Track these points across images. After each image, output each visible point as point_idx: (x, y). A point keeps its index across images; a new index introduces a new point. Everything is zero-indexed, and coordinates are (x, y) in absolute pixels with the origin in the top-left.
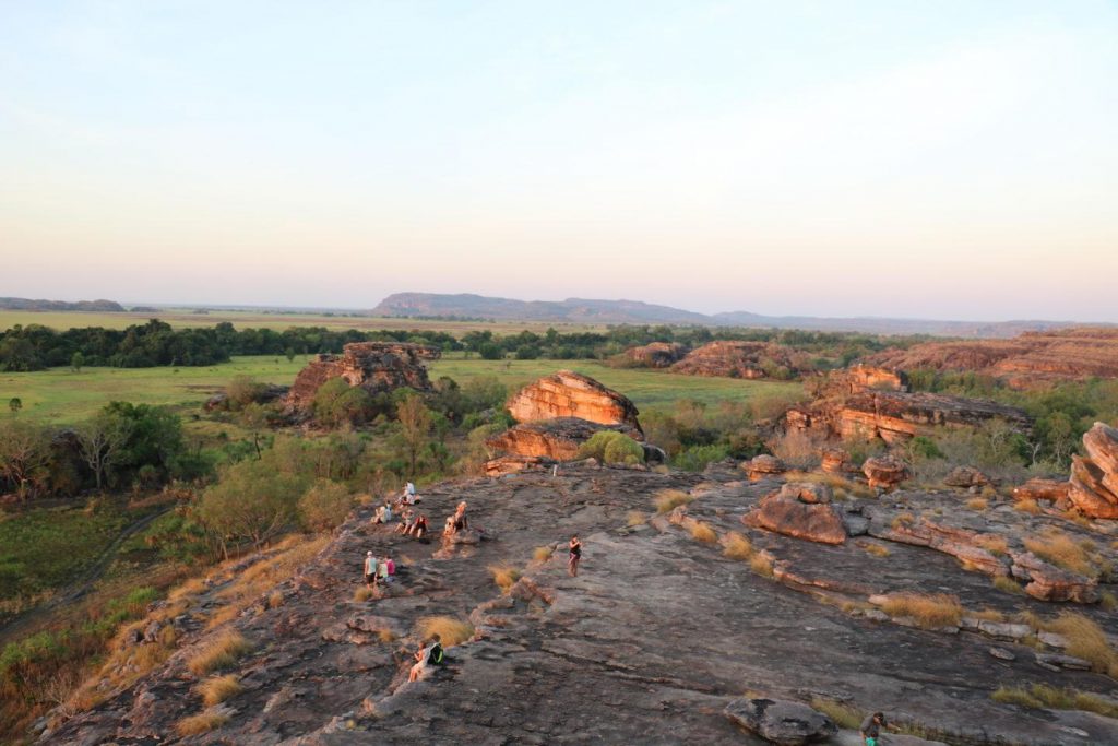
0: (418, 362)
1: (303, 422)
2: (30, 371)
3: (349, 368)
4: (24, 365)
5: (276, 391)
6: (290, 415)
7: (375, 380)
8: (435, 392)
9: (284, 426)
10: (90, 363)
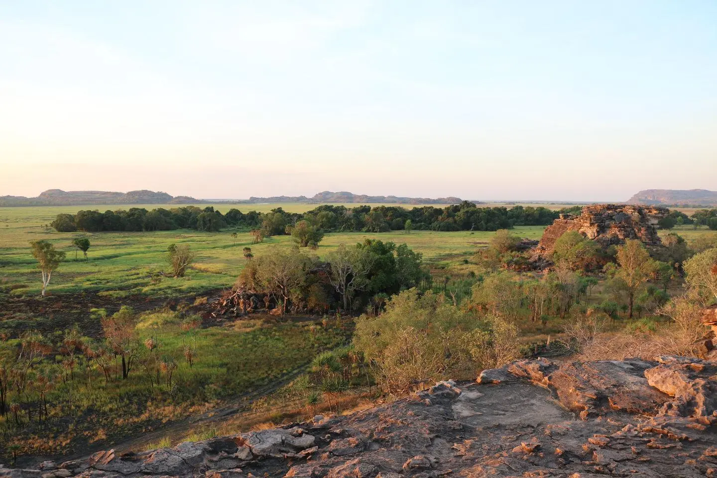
0: (648, 220)
1: (544, 268)
2: (380, 232)
3: (586, 225)
4: (377, 228)
5: (528, 244)
6: (535, 262)
7: (608, 235)
8: (662, 246)
9: (529, 270)
10: (419, 228)
